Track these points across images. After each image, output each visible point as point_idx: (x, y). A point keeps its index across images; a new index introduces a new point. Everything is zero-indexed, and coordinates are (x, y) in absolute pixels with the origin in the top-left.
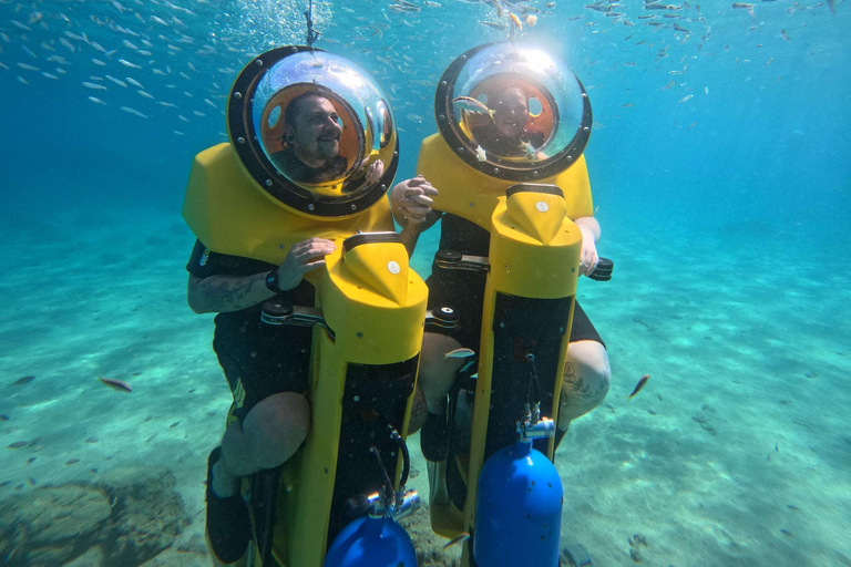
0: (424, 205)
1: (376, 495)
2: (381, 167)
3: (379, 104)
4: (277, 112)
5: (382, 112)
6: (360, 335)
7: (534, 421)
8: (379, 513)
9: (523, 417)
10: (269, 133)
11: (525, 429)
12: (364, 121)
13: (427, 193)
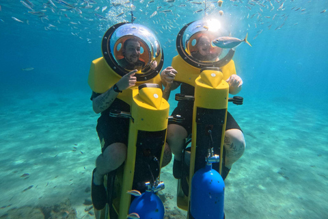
0: (172, 76)
1: (149, 183)
2: (156, 64)
3: (156, 42)
4: (120, 45)
5: (157, 45)
6: (142, 119)
7: (211, 156)
8: (150, 190)
9: (206, 154)
10: (117, 53)
11: (208, 159)
12: (150, 48)
13: (173, 72)
